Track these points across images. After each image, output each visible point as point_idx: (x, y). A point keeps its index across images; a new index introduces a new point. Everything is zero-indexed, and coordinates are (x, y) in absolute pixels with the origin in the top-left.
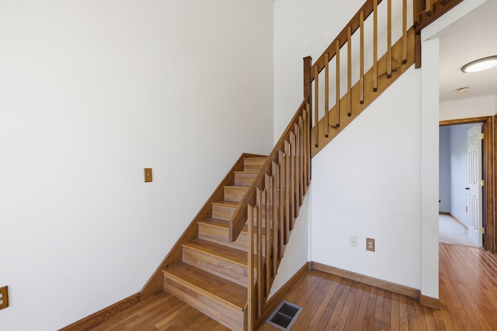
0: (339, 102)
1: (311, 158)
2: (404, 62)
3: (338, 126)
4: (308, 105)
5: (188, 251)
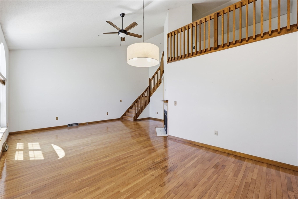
1: (150, 98)
5: (126, 113)
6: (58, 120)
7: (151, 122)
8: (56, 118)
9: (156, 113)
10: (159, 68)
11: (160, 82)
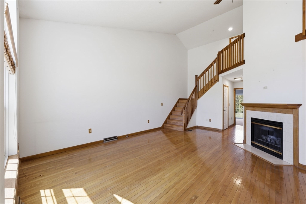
0: (204, 87)
1: (197, 100)
2: (217, 80)
3: (203, 93)
4: (196, 88)
5: (169, 121)
6: (91, 132)
8: (89, 129)
9: (209, 120)
10: (214, 62)
11: (215, 80)
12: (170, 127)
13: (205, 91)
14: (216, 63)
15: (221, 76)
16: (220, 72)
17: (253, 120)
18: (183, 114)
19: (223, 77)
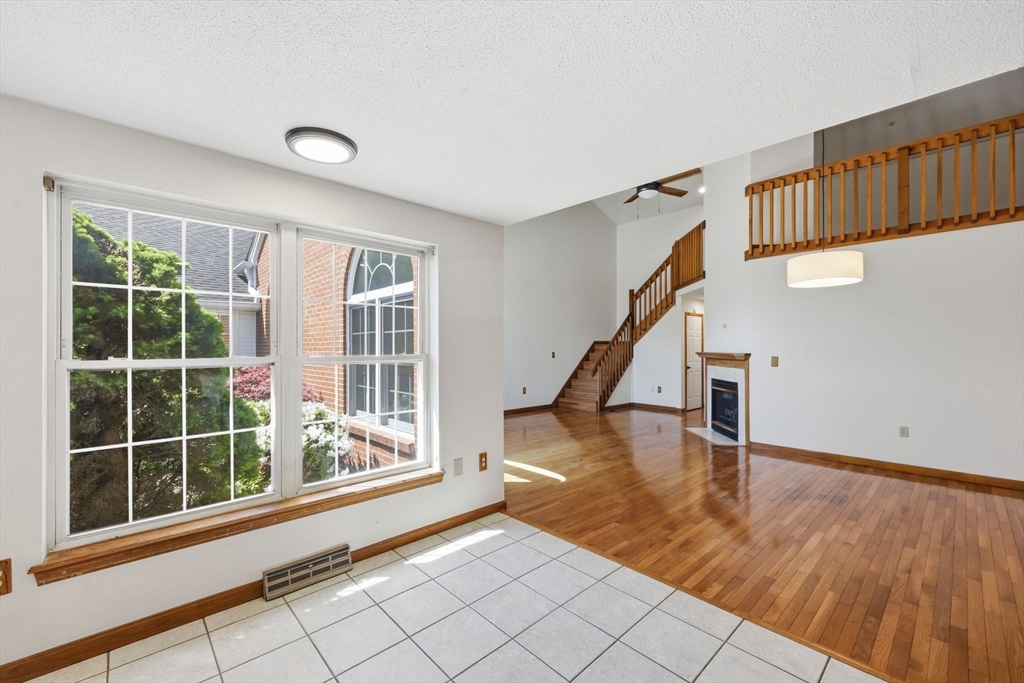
0: (646, 317)
1: (633, 346)
2: (672, 303)
3: (645, 330)
4: (632, 315)
5: (568, 391)
7: (635, 414)
9: (656, 389)
10: (667, 262)
11: (668, 303)
12: (570, 403)
13: (648, 325)
14: (669, 266)
15: (679, 293)
16: (676, 286)
17: (715, 382)
18: (598, 376)
19: (683, 296)
